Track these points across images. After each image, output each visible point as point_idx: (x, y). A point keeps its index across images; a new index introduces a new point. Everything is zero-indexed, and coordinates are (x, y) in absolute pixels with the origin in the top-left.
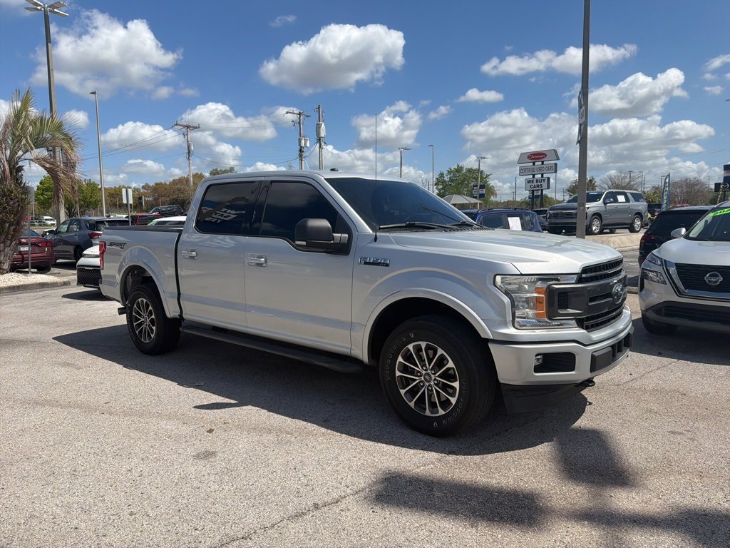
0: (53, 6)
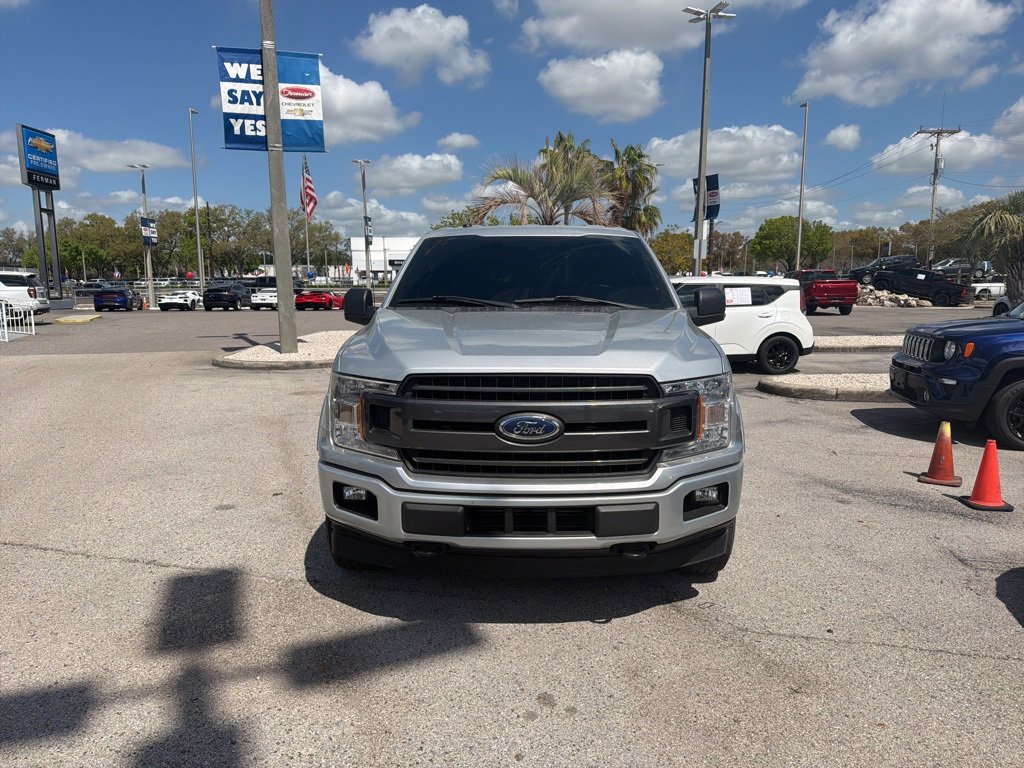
0: (716, 10)
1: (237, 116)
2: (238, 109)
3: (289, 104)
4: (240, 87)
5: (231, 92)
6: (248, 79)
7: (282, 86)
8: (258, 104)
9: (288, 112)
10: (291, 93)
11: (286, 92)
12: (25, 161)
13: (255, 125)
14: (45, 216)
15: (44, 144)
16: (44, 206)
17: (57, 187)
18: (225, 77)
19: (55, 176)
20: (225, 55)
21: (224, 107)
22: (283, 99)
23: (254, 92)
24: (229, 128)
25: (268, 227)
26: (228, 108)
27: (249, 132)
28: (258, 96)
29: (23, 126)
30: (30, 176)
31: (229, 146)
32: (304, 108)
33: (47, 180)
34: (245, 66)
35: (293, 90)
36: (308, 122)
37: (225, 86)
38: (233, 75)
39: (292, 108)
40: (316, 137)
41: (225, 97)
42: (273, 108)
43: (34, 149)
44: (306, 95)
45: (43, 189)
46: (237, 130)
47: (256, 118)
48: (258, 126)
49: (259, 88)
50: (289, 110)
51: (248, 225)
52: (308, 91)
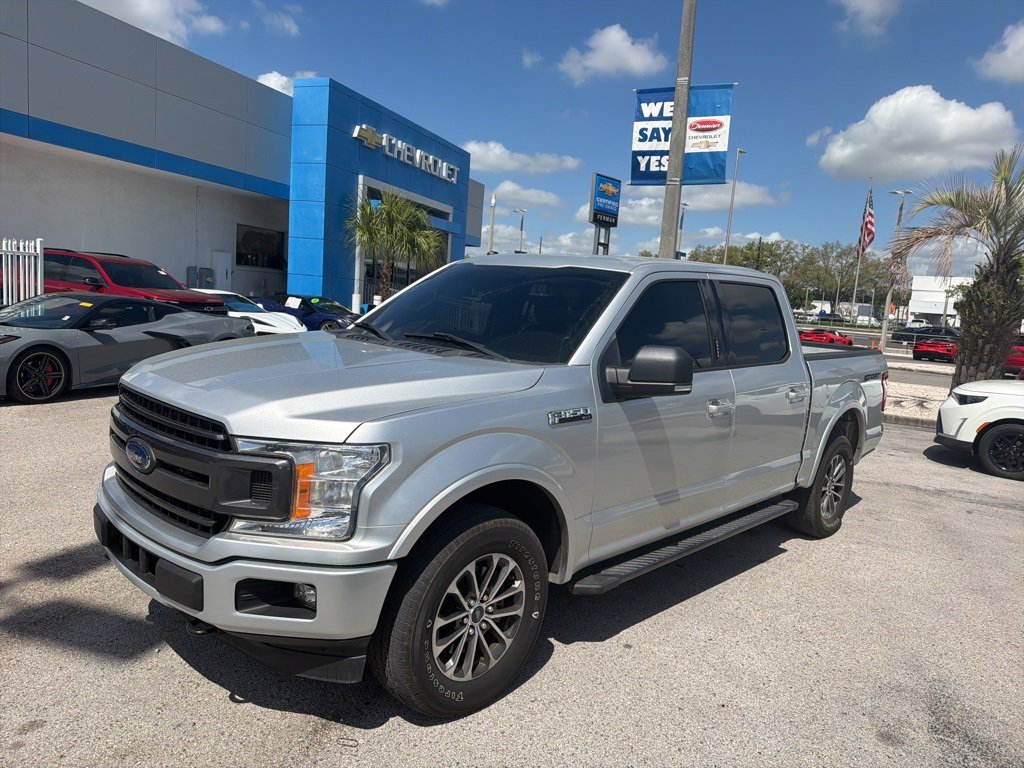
1: (643, 154)
2: (646, 146)
3: (696, 137)
4: (650, 126)
5: (641, 132)
6: (661, 117)
7: (691, 120)
8: (666, 140)
9: (694, 145)
10: (699, 126)
11: (695, 126)
12: (594, 202)
13: (660, 161)
14: (601, 248)
15: (611, 189)
16: (602, 241)
17: (615, 225)
18: (641, 117)
19: (615, 215)
20: (642, 96)
21: (634, 145)
22: (690, 133)
23: (664, 129)
24: (636, 165)
25: (821, 262)
26: (637, 146)
27: (653, 168)
28: (667, 132)
29: (598, 175)
30: (595, 215)
31: (634, 182)
32: (710, 140)
33: (608, 219)
34: (659, 104)
35: (702, 123)
36: (711, 153)
37: (638, 126)
38: (646, 115)
39: (696, 141)
40: (718, 168)
41: (636, 135)
42: (680, 142)
43: (602, 194)
44: (714, 126)
45: (603, 226)
46: (643, 168)
47: (662, 153)
48: (662, 162)
49: (668, 124)
50: (695, 143)
51: (802, 260)
52: (715, 122)
